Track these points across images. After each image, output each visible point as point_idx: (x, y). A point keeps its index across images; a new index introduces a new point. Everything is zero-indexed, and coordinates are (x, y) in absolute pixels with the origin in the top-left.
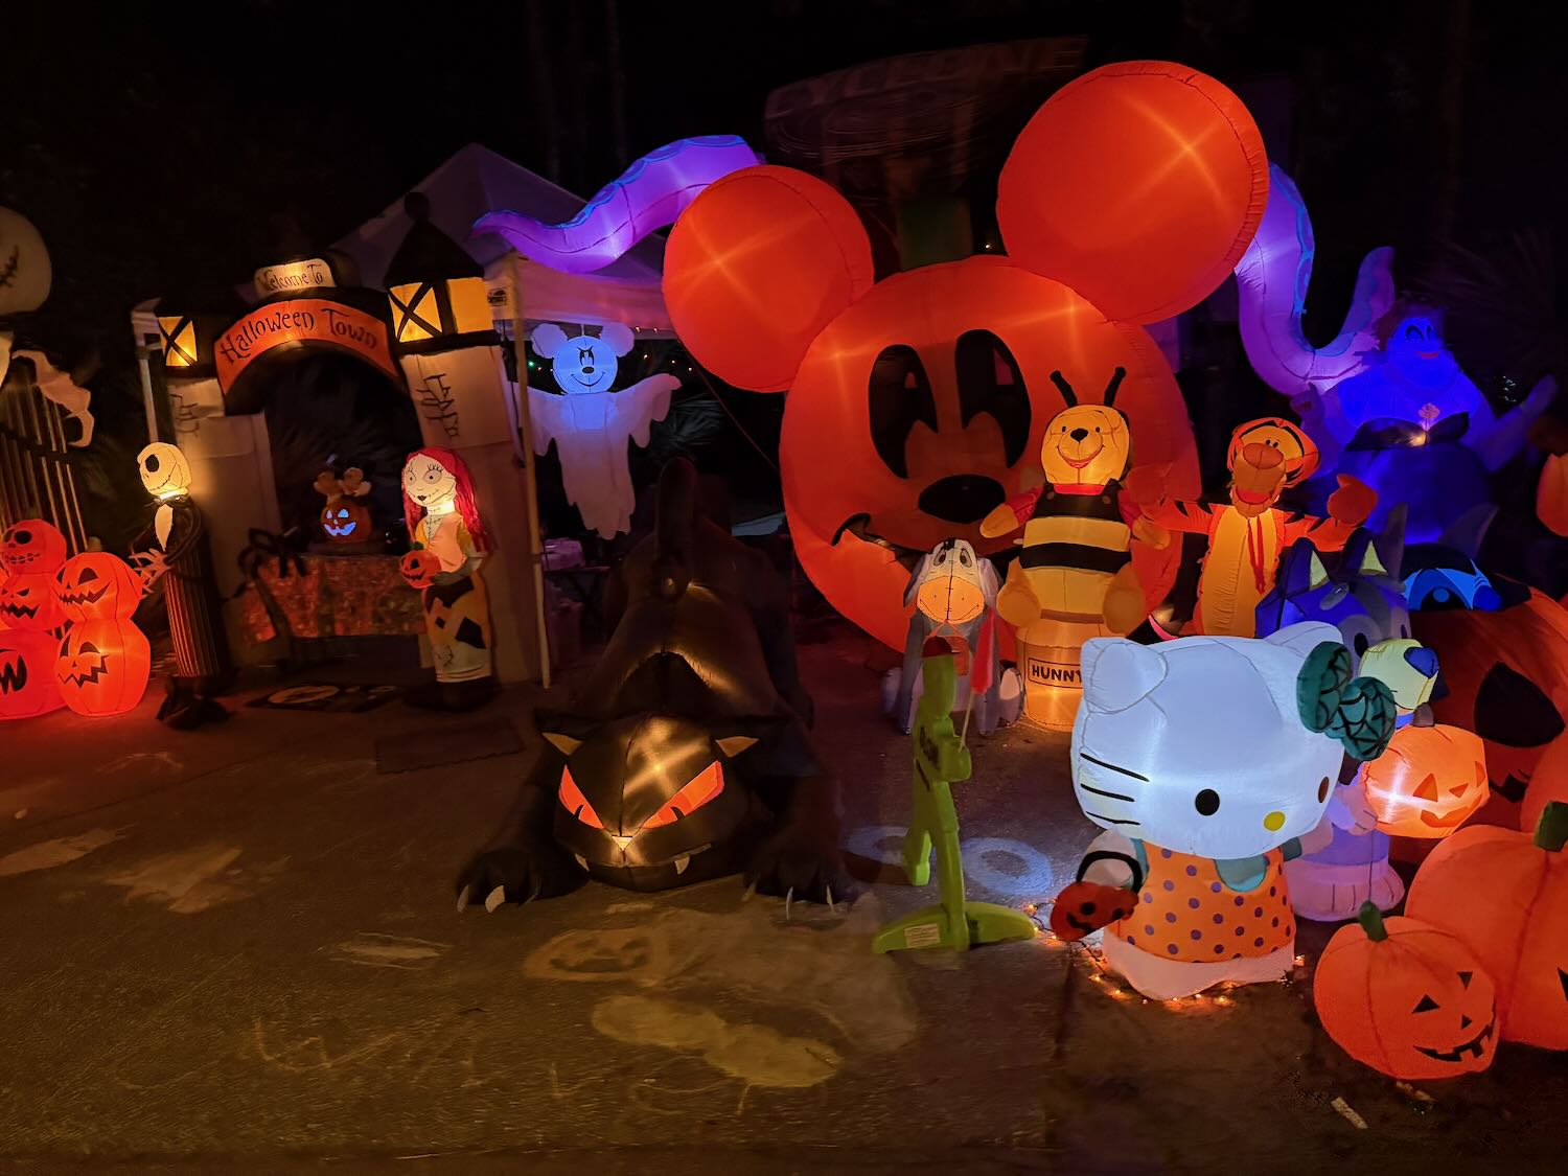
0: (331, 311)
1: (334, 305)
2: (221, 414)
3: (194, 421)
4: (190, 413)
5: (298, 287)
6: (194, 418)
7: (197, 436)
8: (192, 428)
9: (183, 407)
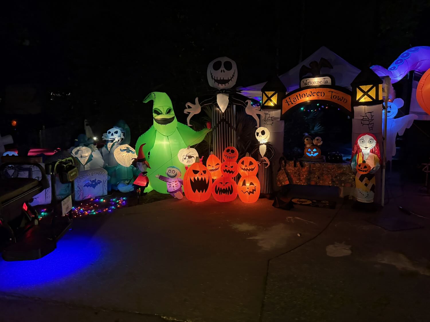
0: (332, 92)
1: (333, 90)
2: (279, 120)
3: (272, 121)
4: (271, 119)
5: (317, 84)
6: (272, 120)
7: (272, 125)
8: (271, 123)
9: (269, 117)
